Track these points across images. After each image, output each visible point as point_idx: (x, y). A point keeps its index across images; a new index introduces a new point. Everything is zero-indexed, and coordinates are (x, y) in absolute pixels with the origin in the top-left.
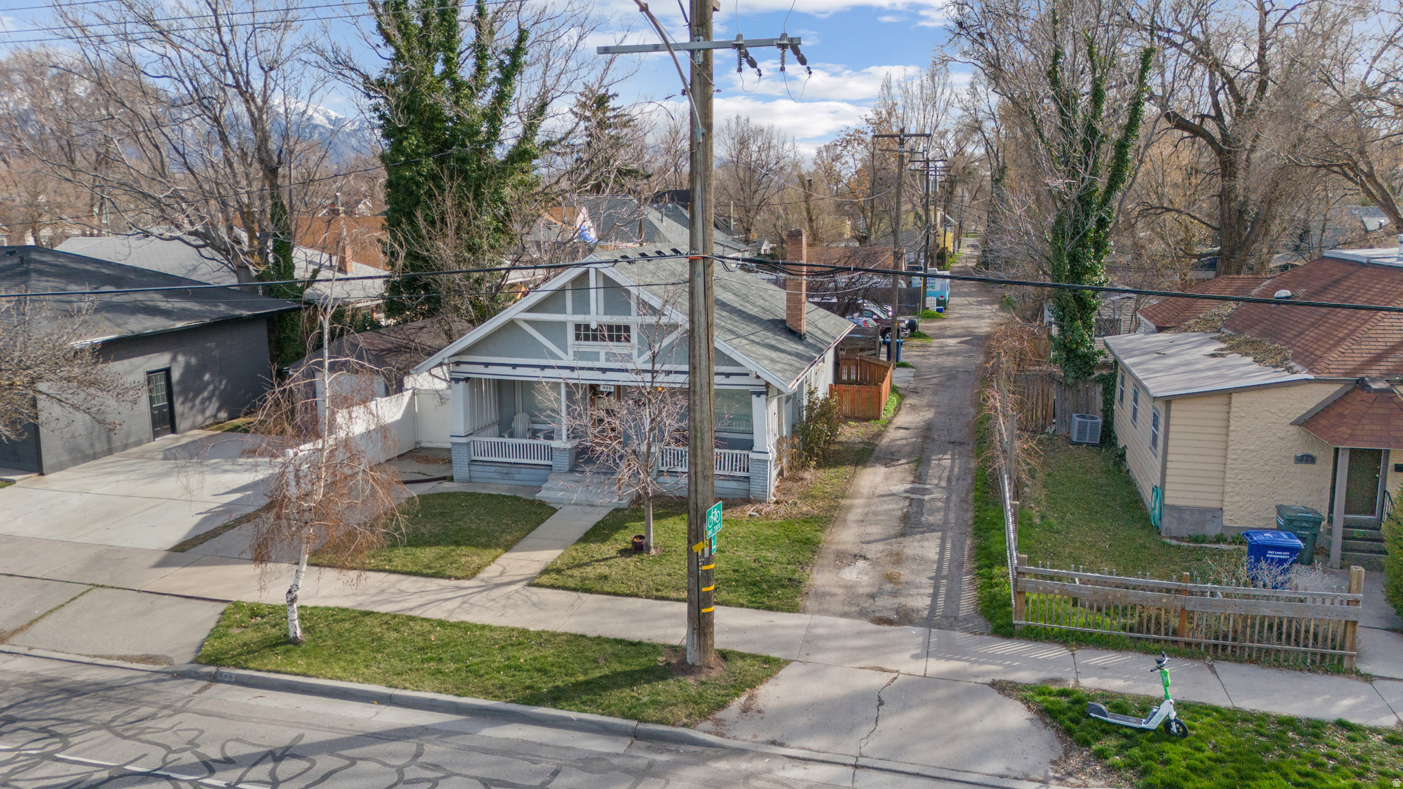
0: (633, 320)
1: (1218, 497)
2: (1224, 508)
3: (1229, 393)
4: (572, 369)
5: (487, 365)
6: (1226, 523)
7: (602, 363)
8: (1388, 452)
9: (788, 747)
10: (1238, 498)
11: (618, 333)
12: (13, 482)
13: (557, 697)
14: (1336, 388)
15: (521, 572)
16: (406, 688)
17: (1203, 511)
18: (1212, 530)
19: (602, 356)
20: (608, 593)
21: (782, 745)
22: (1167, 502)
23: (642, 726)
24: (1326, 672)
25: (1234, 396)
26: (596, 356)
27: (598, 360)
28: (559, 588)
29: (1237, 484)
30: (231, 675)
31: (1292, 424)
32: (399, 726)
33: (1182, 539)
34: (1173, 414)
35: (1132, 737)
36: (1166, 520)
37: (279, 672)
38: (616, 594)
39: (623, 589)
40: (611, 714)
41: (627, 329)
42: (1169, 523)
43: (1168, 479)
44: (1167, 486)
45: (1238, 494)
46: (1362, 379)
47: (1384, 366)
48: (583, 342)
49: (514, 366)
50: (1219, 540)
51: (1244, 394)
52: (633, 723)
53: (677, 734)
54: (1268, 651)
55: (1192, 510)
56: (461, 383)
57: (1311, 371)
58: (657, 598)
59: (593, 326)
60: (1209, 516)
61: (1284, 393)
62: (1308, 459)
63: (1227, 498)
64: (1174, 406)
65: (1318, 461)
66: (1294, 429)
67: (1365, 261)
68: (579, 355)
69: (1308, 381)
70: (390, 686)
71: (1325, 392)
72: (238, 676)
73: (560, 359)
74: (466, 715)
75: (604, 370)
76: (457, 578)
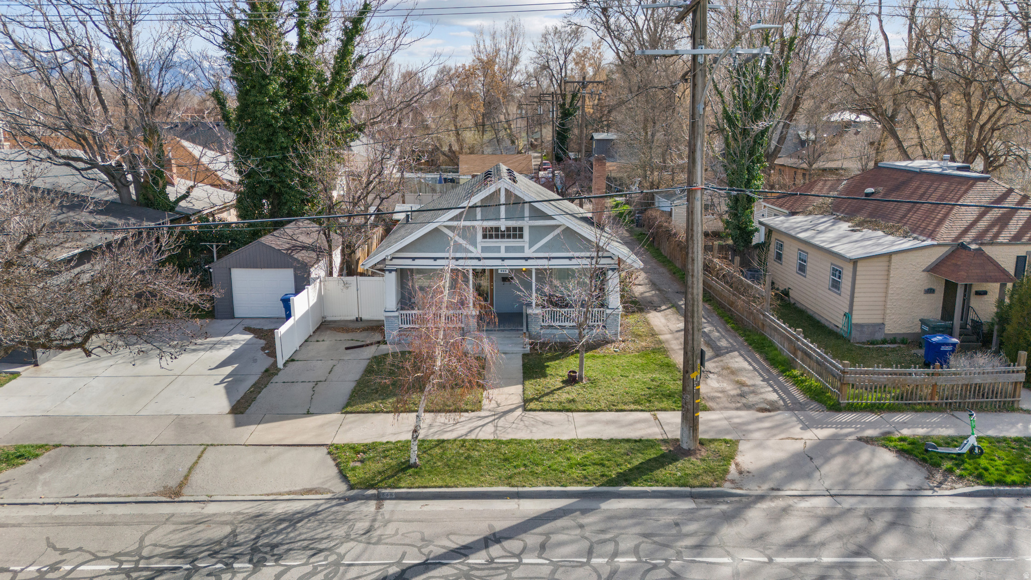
0: (526, 224)
1: (882, 316)
2: (886, 323)
3: (890, 255)
4: (479, 259)
5: (414, 259)
6: (886, 332)
7: (503, 254)
8: (971, 285)
9: (783, 490)
10: (893, 317)
11: (516, 233)
12: (18, 374)
13: (625, 478)
14: (947, 249)
15: (510, 402)
16: (524, 486)
17: (874, 325)
18: (879, 337)
19: (503, 249)
20: (584, 411)
21: (778, 490)
22: (854, 321)
23: (694, 490)
24: (1008, 411)
25: (893, 257)
26: (498, 249)
27: (500, 252)
28: (548, 410)
29: (892, 308)
30: (391, 494)
31: (924, 271)
32: (545, 511)
33: (864, 343)
34: (858, 269)
35: (959, 459)
36: (853, 332)
37: (426, 487)
38: (588, 411)
39: (590, 407)
40: (671, 486)
41: (521, 229)
42: (856, 335)
43: (854, 308)
44: (854, 312)
45: (893, 314)
46: (962, 243)
47: (972, 234)
48: (488, 240)
49: (435, 259)
50: (884, 342)
51: (898, 255)
52: (688, 489)
53: (718, 492)
54: (977, 403)
55: (868, 325)
56: (394, 273)
57: (933, 239)
58: (617, 411)
59: (503, 229)
60: (877, 328)
61: (919, 253)
62: (930, 291)
63: (887, 317)
64: (859, 264)
65: (936, 292)
66: (925, 274)
67: (918, 170)
68: (484, 249)
69: (933, 245)
70: (512, 486)
71: (940, 252)
72: (396, 493)
73: (471, 252)
74: (578, 498)
75: (503, 259)
76: (473, 411)
